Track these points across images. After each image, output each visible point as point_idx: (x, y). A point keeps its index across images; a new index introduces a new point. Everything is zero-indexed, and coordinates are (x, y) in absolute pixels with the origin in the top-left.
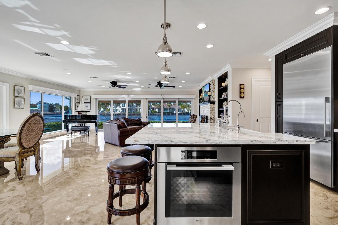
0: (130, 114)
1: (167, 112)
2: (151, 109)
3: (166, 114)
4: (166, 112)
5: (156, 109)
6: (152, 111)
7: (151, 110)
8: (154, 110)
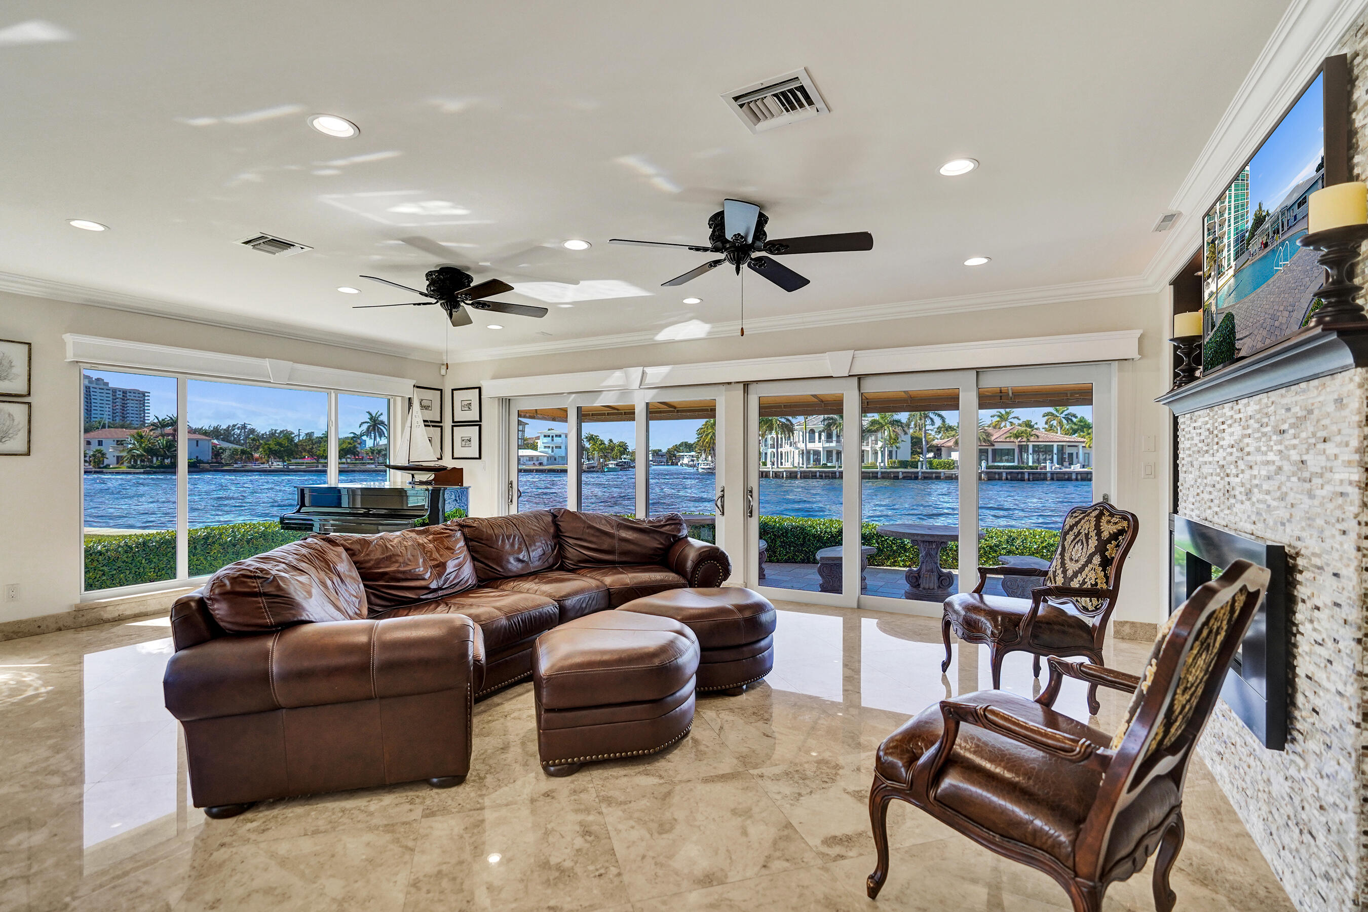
0: (835, 473)
1: (1009, 468)
2: (929, 451)
3: (1000, 474)
4: (1004, 467)
5: (950, 450)
6: (931, 463)
7: (931, 455)
8: (944, 458)
